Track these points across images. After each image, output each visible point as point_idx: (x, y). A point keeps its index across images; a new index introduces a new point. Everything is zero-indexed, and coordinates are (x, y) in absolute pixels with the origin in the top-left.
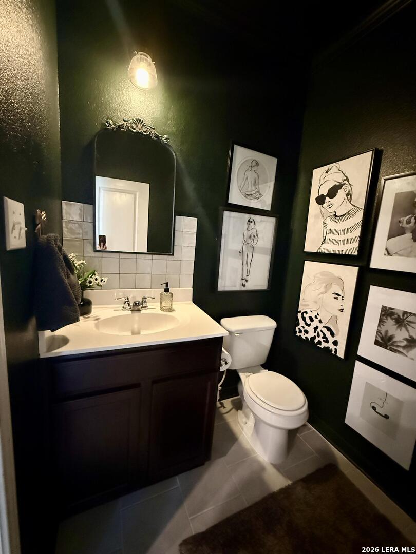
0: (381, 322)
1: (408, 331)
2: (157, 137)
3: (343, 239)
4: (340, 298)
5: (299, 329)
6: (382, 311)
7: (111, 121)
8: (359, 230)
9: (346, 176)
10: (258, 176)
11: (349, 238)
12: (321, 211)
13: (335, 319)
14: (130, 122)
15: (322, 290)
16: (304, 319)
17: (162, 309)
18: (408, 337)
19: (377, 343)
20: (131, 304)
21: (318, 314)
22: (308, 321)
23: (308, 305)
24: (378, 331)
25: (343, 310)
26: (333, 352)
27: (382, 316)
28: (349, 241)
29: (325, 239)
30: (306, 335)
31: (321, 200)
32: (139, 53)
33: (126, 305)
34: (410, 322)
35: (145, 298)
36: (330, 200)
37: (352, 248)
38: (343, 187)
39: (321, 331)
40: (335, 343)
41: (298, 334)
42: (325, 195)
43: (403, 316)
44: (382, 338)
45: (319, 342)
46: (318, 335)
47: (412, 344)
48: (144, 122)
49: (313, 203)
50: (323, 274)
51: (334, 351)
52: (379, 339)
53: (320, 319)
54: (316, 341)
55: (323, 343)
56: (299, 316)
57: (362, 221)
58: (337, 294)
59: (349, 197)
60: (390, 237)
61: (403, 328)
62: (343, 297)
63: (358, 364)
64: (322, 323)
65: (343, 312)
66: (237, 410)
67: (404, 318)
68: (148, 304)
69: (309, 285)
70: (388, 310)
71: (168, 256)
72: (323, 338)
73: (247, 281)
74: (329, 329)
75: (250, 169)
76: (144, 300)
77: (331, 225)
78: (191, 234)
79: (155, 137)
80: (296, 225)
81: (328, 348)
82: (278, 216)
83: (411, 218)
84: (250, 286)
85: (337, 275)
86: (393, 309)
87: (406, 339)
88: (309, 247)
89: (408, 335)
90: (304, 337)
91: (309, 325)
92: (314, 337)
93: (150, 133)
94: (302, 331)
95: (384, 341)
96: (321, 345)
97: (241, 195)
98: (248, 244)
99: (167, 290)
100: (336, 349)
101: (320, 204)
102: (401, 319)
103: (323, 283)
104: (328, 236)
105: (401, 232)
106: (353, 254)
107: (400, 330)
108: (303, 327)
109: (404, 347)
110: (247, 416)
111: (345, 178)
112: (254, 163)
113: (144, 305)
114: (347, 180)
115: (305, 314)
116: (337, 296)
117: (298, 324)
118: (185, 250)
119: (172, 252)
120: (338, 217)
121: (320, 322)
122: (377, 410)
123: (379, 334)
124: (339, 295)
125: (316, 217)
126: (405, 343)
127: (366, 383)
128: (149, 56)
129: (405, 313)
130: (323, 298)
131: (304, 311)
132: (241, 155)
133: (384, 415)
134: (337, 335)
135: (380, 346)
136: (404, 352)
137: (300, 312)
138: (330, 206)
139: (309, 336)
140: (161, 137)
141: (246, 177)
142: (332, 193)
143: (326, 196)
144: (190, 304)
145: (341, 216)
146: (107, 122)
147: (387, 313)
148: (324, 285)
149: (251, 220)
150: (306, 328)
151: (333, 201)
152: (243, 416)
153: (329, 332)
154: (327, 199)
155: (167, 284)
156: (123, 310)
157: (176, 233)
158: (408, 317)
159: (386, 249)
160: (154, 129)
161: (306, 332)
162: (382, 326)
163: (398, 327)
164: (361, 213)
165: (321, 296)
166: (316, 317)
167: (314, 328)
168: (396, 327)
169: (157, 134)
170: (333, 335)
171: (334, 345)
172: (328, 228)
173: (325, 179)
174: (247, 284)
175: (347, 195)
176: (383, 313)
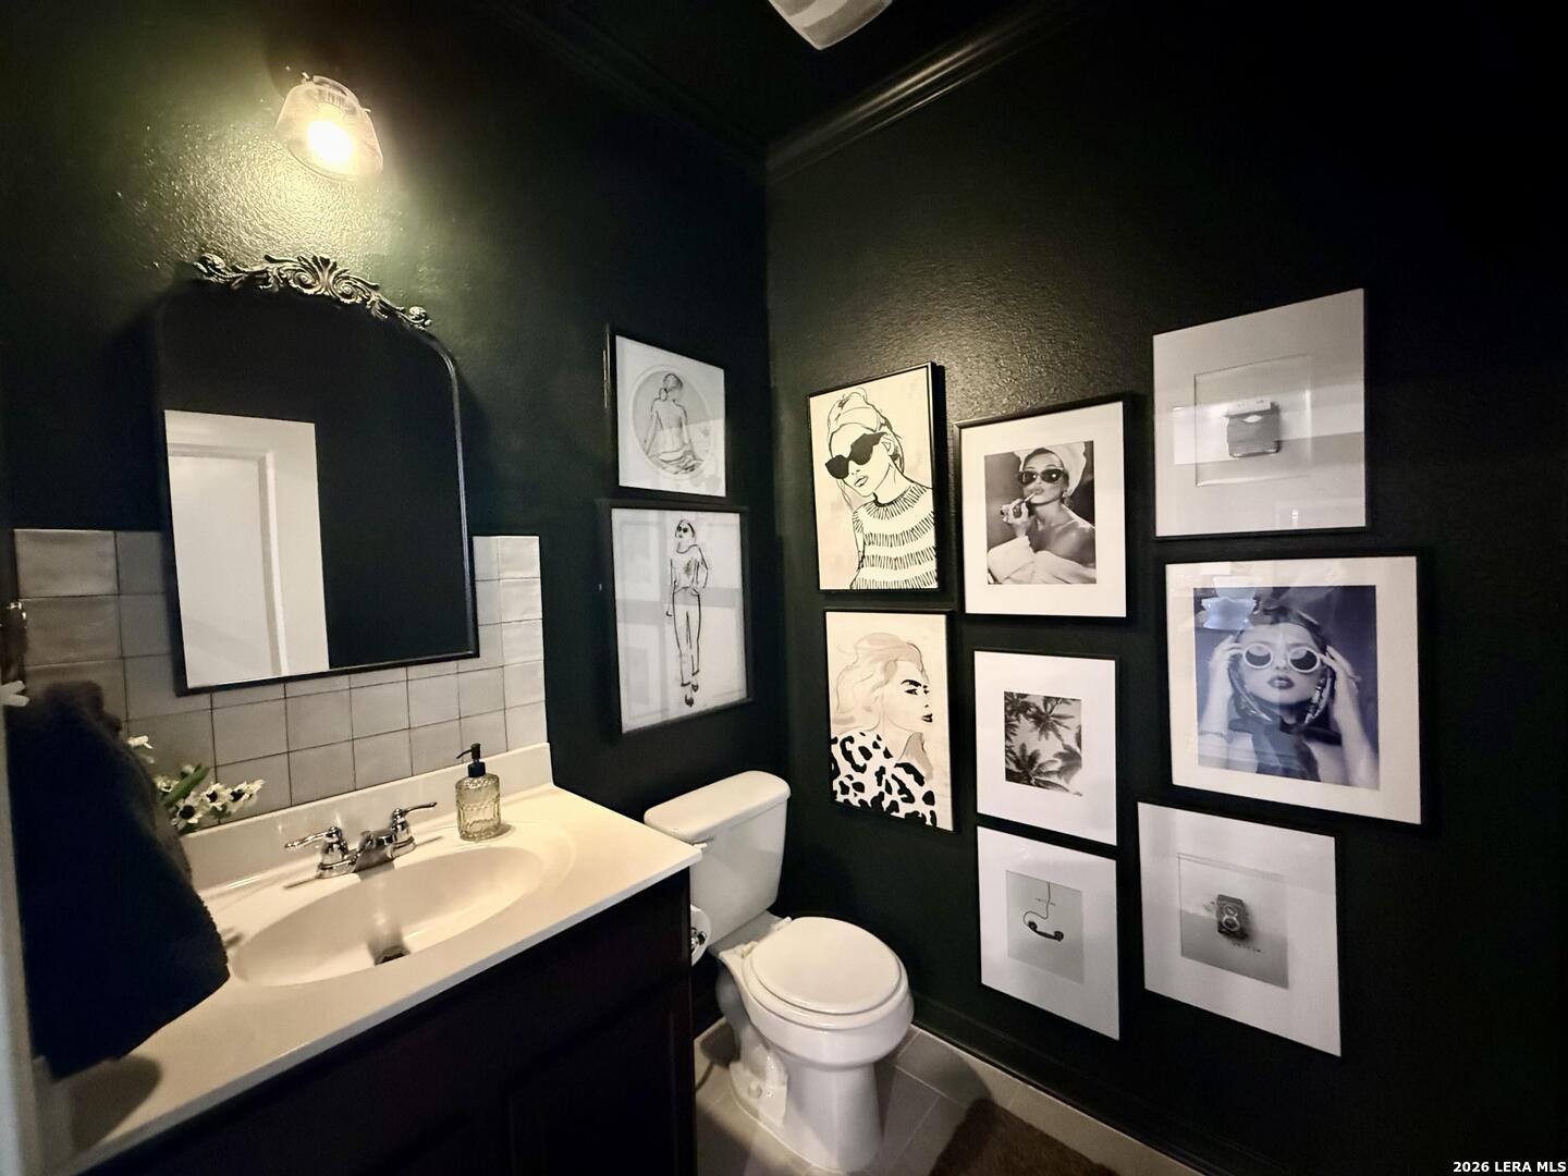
0: (1009, 728)
1: (1059, 736)
2: (386, 309)
3: (902, 555)
4: (920, 690)
5: (841, 783)
6: (1006, 705)
7: (217, 260)
8: (931, 533)
9: (885, 418)
10: (685, 412)
11: (914, 552)
12: (843, 492)
13: (919, 740)
14: (289, 266)
15: (879, 677)
16: (848, 755)
17: (465, 836)
18: (1062, 750)
19: (1010, 776)
20: (354, 846)
21: (879, 738)
22: (859, 760)
23: (852, 720)
24: (1008, 750)
25: (930, 716)
26: (929, 822)
27: (1008, 713)
28: (917, 558)
29: (863, 557)
30: (861, 796)
31: (838, 468)
32: (316, 78)
33: (337, 855)
34: (1059, 717)
35: (403, 813)
36: (859, 467)
37: (923, 574)
38: (882, 439)
39: (894, 777)
40: (929, 798)
41: (840, 798)
42: (846, 455)
43: (1046, 707)
44: (1017, 763)
45: (894, 806)
46: (889, 789)
47: (1072, 762)
48: (340, 269)
49: (822, 476)
50: (872, 639)
51: (928, 817)
52: (1013, 767)
53: (886, 749)
54: (886, 804)
55: (902, 805)
56: (836, 750)
57: (934, 513)
58: (912, 682)
59: (897, 462)
60: (991, 546)
61: (1051, 733)
62: (925, 687)
63: (983, 833)
64: (891, 756)
65: (931, 721)
66: (727, 1065)
67: (1049, 710)
68: (414, 830)
69: (847, 669)
70: (1017, 701)
71: (461, 662)
72: (900, 792)
73: (695, 688)
74: (909, 768)
75: (663, 397)
76: (399, 821)
77: (872, 524)
78: (527, 582)
79: (382, 311)
80: (788, 528)
81: (916, 813)
82: (745, 508)
83: (1020, 504)
84: (706, 701)
85: (905, 639)
86: (1025, 696)
87: (1060, 755)
88: (831, 579)
89: (1061, 746)
90: (855, 802)
91: (862, 769)
92: (881, 795)
93: (364, 301)
94: (848, 788)
95: (1023, 769)
96: (898, 811)
97: (650, 462)
98: (685, 588)
99: (477, 771)
100: (932, 813)
101: (838, 478)
102: (1042, 713)
103: (876, 660)
104: (870, 551)
105: (1009, 534)
106: (928, 587)
107: (1047, 738)
108: (850, 777)
109: (1059, 773)
110: (759, 1072)
111: (883, 421)
112: (671, 382)
113: (402, 837)
114: (887, 423)
115: (848, 743)
116: (913, 687)
117: (837, 772)
118: (510, 634)
119: (473, 647)
120: (883, 505)
121: (887, 754)
122: (1038, 929)
123: (1010, 755)
124: (917, 684)
125: (834, 507)
126: (1059, 763)
127: (1007, 871)
128: (347, 90)
129: (1047, 700)
130: (883, 697)
131: (845, 736)
132: (637, 363)
133: (1053, 934)
134: (930, 775)
135: (1018, 782)
136: (1061, 782)
137: (835, 741)
138: (861, 481)
139: (868, 796)
140: (403, 311)
141: (655, 418)
142: (862, 450)
143: (850, 458)
144: (549, 792)
145: (888, 504)
146: (204, 261)
147: (1016, 706)
148: (880, 665)
149: (684, 526)
150: (858, 777)
151: (865, 469)
152: (748, 1073)
153: (912, 776)
154: (852, 465)
155: (476, 751)
156: (320, 877)
157: (479, 586)
158: (1053, 708)
159: (989, 571)
160: (375, 288)
161: (859, 787)
162: (1012, 737)
163: (1041, 733)
164: (928, 497)
165: (878, 692)
166: (876, 746)
167: (877, 774)
168: (1036, 733)
169: (388, 302)
170: (920, 780)
171: (927, 803)
172: (866, 531)
173: (841, 421)
174: (696, 696)
175: (894, 457)
176: (1009, 709)
